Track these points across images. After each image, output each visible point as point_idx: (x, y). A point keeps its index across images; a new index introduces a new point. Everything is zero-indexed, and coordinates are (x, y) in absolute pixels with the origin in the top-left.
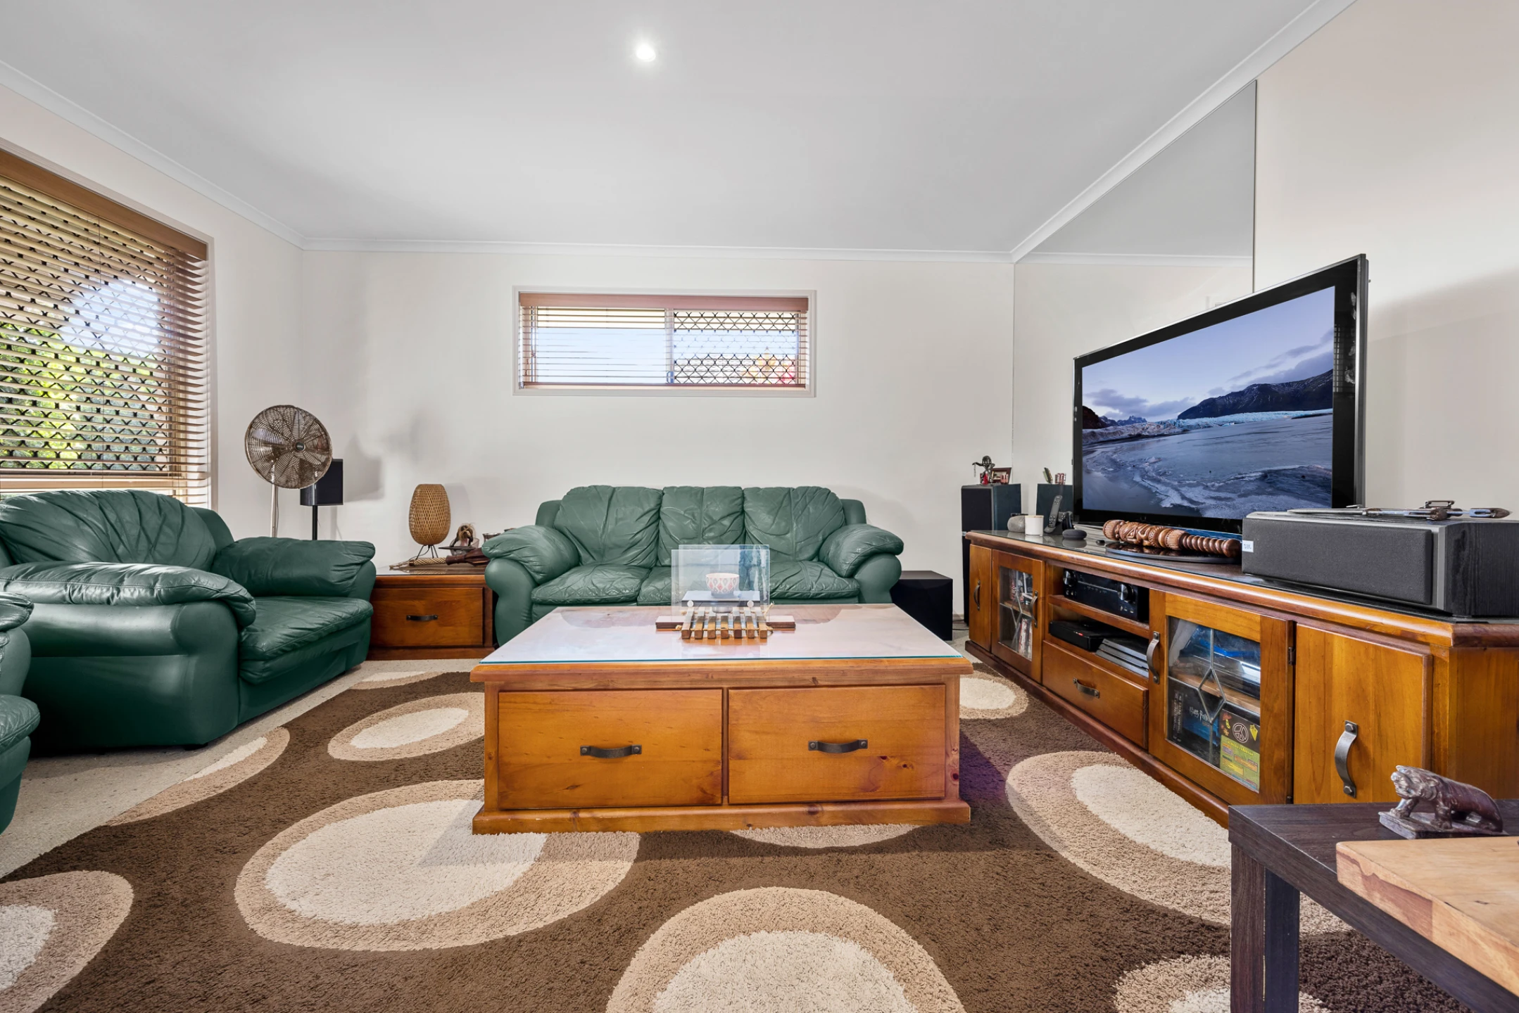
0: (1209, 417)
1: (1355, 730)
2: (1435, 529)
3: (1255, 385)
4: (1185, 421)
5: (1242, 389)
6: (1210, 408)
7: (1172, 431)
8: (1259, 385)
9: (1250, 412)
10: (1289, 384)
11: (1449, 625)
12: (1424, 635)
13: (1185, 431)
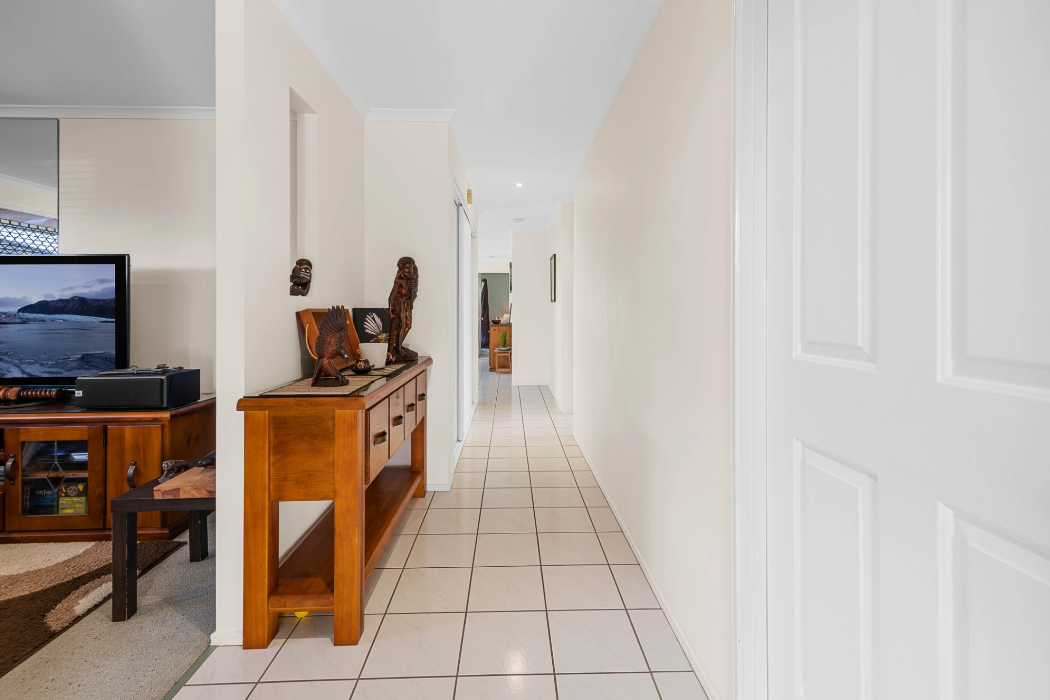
0: (44, 314)
1: (135, 464)
2: (163, 378)
3: (76, 297)
4: (24, 314)
5: (68, 298)
6: (43, 307)
7: (13, 321)
8: (79, 297)
9: (74, 314)
10: (97, 300)
11: (169, 412)
12: (160, 418)
13: (24, 322)
